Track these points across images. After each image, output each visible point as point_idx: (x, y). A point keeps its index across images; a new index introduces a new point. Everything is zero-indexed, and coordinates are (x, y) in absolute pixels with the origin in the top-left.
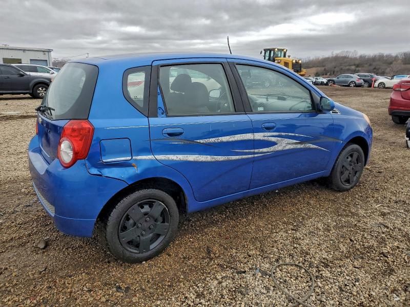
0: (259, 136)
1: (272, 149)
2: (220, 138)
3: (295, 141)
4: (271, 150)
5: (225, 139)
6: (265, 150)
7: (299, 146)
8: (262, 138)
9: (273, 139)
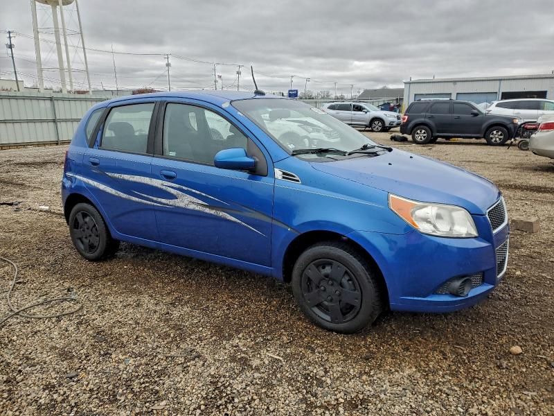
0: (157, 183)
1: (171, 202)
2: (123, 175)
3: (200, 202)
4: (171, 204)
5: (126, 177)
6: (163, 201)
7: (207, 210)
8: (160, 186)
9: (173, 191)
